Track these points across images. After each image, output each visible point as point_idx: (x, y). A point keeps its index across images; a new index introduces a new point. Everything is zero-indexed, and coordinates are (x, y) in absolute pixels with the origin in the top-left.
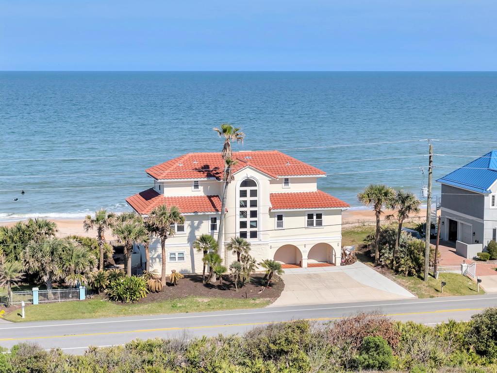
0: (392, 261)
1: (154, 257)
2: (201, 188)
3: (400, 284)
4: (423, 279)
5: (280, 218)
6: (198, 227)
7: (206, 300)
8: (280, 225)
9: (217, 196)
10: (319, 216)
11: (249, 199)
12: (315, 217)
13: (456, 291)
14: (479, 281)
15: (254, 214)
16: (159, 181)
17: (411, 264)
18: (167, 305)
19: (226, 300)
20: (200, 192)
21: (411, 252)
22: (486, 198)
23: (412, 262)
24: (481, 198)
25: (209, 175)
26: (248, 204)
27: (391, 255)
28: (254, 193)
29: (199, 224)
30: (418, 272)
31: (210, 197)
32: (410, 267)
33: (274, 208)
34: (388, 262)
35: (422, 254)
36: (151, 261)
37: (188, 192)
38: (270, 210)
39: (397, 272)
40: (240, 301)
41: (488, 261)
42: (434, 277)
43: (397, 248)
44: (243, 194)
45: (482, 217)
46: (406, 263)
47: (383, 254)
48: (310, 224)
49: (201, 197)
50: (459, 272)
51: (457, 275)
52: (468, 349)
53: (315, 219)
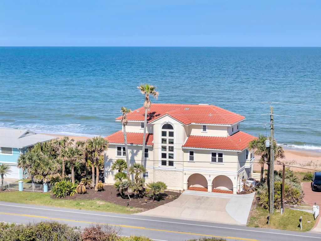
1: (108, 171)
5: (192, 153)
6: (136, 154)
7: (102, 203)
8: (192, 159)
10: (221, 155)
11: (167, 138)
12: (217, 156)
26: (168, 141)
28: (171, 134)
31: (150, 134)
36: (106, 174)
38: (183, 147)
44: (164, 134)
48: (214, 160)
50: (311, 212)
53: (217, 157)
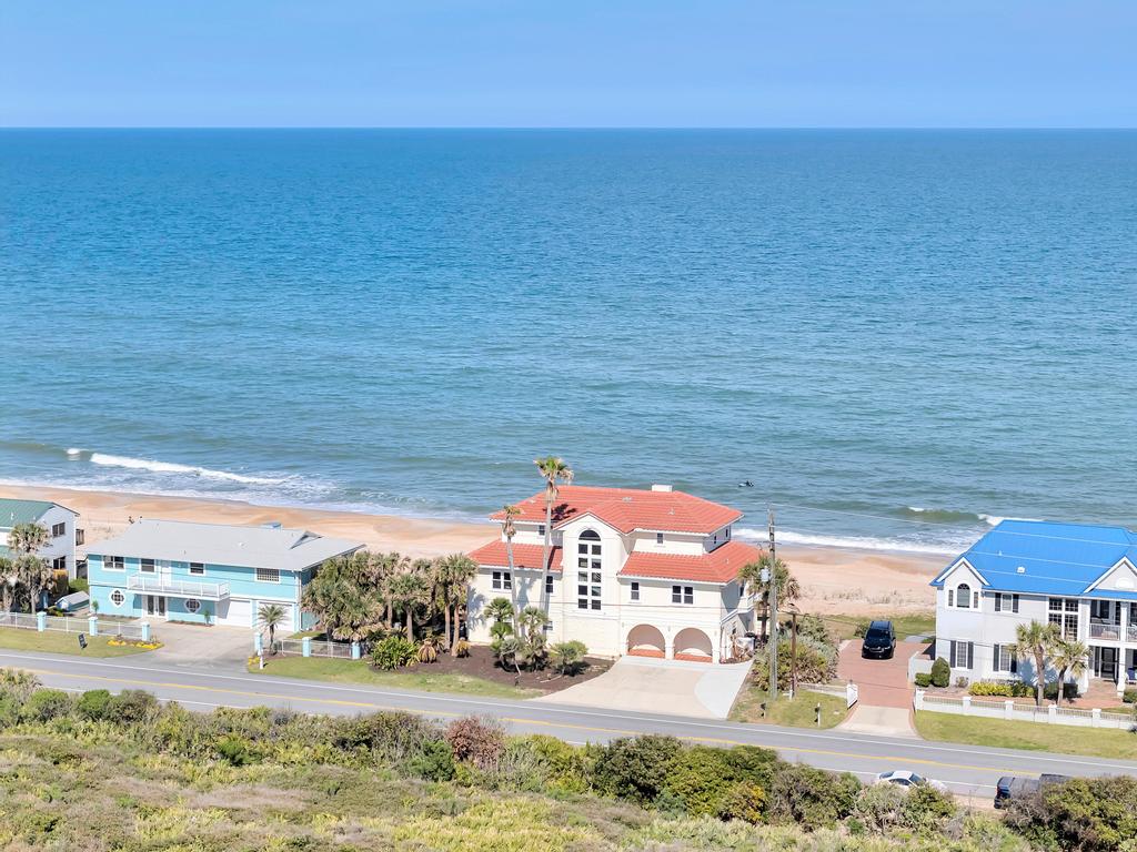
1: (476, 617)
5: (635, 586)
6: (530, 586)
8: (635, 596)
10: (689, 590)
11: (590, 556)
12: (683, 591)
15: (597, 578)
26: (590, 563)
28: (597, 550)
29: (531, 582)
31: (556, 548)
33: (627, 573)
36: (472, 622)
38: (621, 574)
41: (930, 687)
44: (583, 549)
48: (676, 599)
53: (683, 594)
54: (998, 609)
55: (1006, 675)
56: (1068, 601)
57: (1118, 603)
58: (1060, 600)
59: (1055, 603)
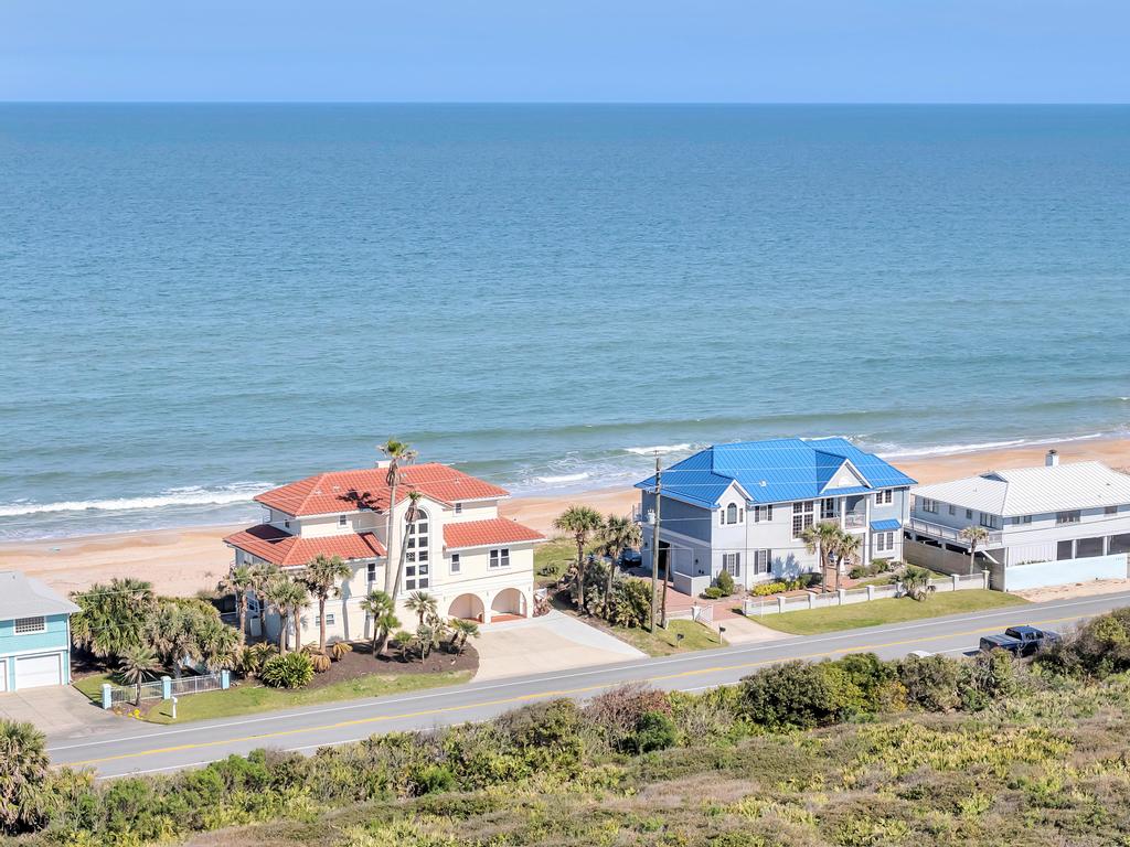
0: (604, 609)
2: (349, 523)
3: (621, 639)
4: (649, 631)
5: (456, 558)
7: (392, 678)
8: (456, 568)
9: (371, 533)
10: (505, 552)
11: (417, 536)
12: (499, 554)
13: (695, 645)
14: (722, 630)
15: (424, 556)
16: (297, 518)
17: (632, 612)
18: (346, 686)
19: (416, 677)
20: (349, 529)
21: (630, 596)
22: (713, 514)
23: (633, 609)
24: (708, 513)
25: (361, 506)
26: (417, 543)
27: (603, 600)
28: (424, 528)
29: (353, 573)
30: (642, 621)
31: (362, 535)
32: (631, 616)
33: (450, 546)
34: (599, 609)
35: (644, 597)
37: (332, 530)
38: (444, 549)
39: (612, 622)
40: (435, 677)
41: (719, 599)
42: (662, 626)
43: (611, 590)
44: (410, 530)
45: (709, 541)
46: (625, 611)
47: (591, 599)
48: (494, 564)
49: (350, 536)
50: (690, 618)
51: (688, 622)
52: (744, 719)
53: (499, 557)
54: (757, 520)
55: (763, 576)
56: (806, 503)
57: (839, 498)
58: (801, 504)
59: (797, 506)
